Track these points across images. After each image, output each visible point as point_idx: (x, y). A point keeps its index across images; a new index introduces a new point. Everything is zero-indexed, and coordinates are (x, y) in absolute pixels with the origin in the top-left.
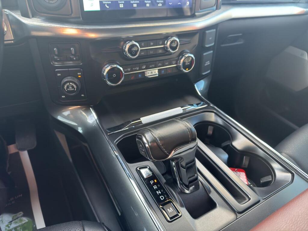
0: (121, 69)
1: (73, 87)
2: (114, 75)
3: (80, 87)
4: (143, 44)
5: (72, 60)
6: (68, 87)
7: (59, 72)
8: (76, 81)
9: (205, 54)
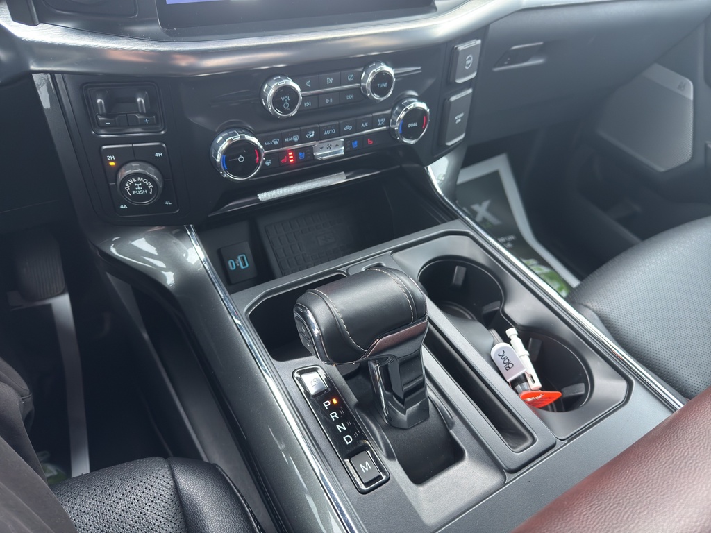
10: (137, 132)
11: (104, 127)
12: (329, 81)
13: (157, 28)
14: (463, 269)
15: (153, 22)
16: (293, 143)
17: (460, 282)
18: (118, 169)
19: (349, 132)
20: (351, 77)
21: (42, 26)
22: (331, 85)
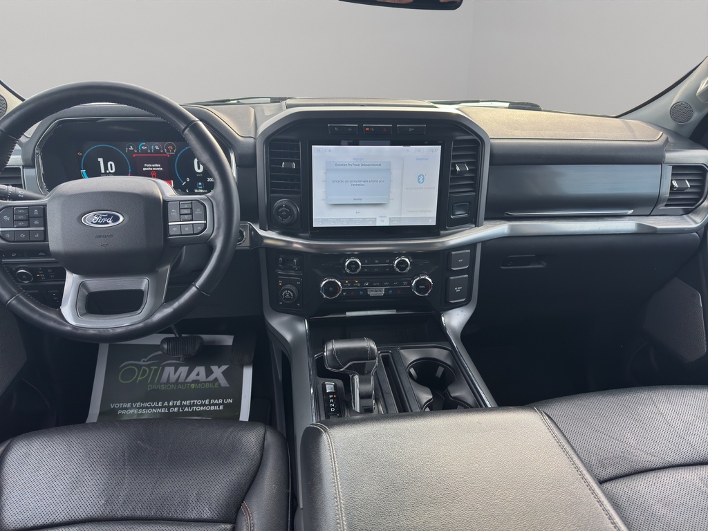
0: (339, 283)
1: (290, 295)
2: (331, 289)
3: (296, 295)
4: (366, 261)
5: (294, 270)
6: (285, 294)
7: (281, 279)
8: (294, 289)
9: (452, 278)
10: (293, 273)
11: (281, 269)
12: (377, 261)
13: (307, 235)
14: (443, 369)
15: (307, 232)
16: (357, 286)
17: (440, 376)
18: (282, 286)
19: (386, 286)
20: (388, 261)
21: (270, 232)
22: (377, 264)
